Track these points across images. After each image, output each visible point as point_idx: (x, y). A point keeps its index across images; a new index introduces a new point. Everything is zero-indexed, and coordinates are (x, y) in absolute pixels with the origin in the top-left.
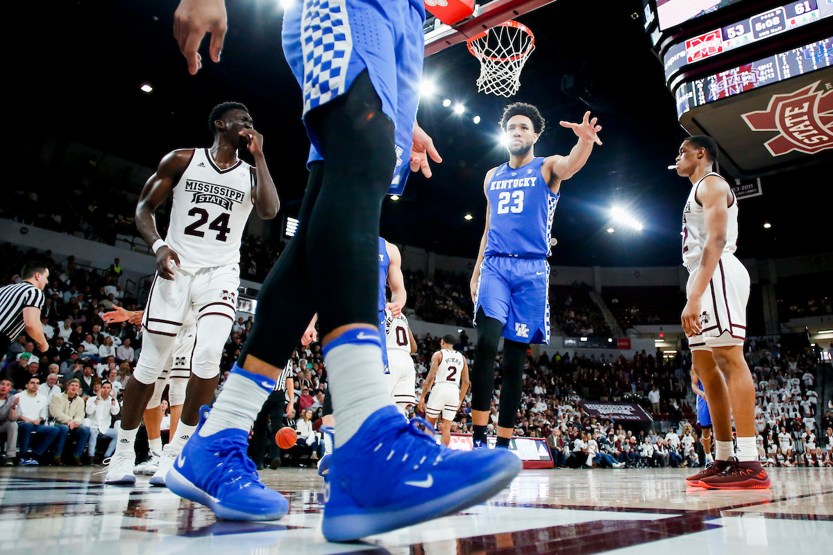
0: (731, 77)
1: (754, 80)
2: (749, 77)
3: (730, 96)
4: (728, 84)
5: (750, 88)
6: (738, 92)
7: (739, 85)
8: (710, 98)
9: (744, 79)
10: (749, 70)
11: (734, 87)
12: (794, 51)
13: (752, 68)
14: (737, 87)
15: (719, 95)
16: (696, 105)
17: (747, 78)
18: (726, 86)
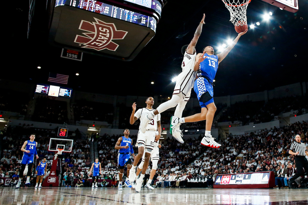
0: (92, 3)
1: (101, 10)
2: (99, 8)
3: (88, 10)
4: (89, 5)
5: (98, 13)
6: (92, 11)
7: (94, 8)
8: (79, 6)
9: (97, 7)
10: (100, 5)
11: (91, 8)
12: (120, 9)
13: (102, 5)
14: (93, 9)
15: (83, 7)
16: (70, 5)
17: (98, 8)
18: (88, 5)
